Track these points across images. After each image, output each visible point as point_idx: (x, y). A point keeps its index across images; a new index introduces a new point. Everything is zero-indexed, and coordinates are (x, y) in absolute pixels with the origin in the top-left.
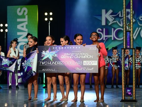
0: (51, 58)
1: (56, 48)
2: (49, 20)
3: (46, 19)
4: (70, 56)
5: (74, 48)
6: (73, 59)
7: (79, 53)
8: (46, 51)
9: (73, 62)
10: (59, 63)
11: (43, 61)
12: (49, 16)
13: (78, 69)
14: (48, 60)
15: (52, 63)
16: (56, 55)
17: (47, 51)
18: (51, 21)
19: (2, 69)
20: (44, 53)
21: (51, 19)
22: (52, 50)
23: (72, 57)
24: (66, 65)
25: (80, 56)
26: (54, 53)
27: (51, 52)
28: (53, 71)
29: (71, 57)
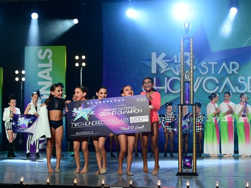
0: (86, 117)
1: (92, 103)
2: (80, 65)
3: (77, 65)
4: (111, 112)
5: (115, 101)
6: (117, 116)
7: (123, 107)
8: (77, 108)
9: (117, 119)
10: (98, 123)
11: (76, 122)
12: (81, 61)
13: (124, 128)
14: (82, 119)
15: (88, 124)
16: (92, 113)
17: (80, 108)
18: (83, 67)
19: (19, 131)
20: (75, 110)
21: (84, 64)
22: (86, 106)
23: (114, 113)
24: (107, 124)
25: (125, 111)
26: (89, 109)
27: (86, 109)
28: (90, 134)
29: (112, 114)
